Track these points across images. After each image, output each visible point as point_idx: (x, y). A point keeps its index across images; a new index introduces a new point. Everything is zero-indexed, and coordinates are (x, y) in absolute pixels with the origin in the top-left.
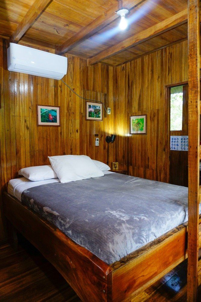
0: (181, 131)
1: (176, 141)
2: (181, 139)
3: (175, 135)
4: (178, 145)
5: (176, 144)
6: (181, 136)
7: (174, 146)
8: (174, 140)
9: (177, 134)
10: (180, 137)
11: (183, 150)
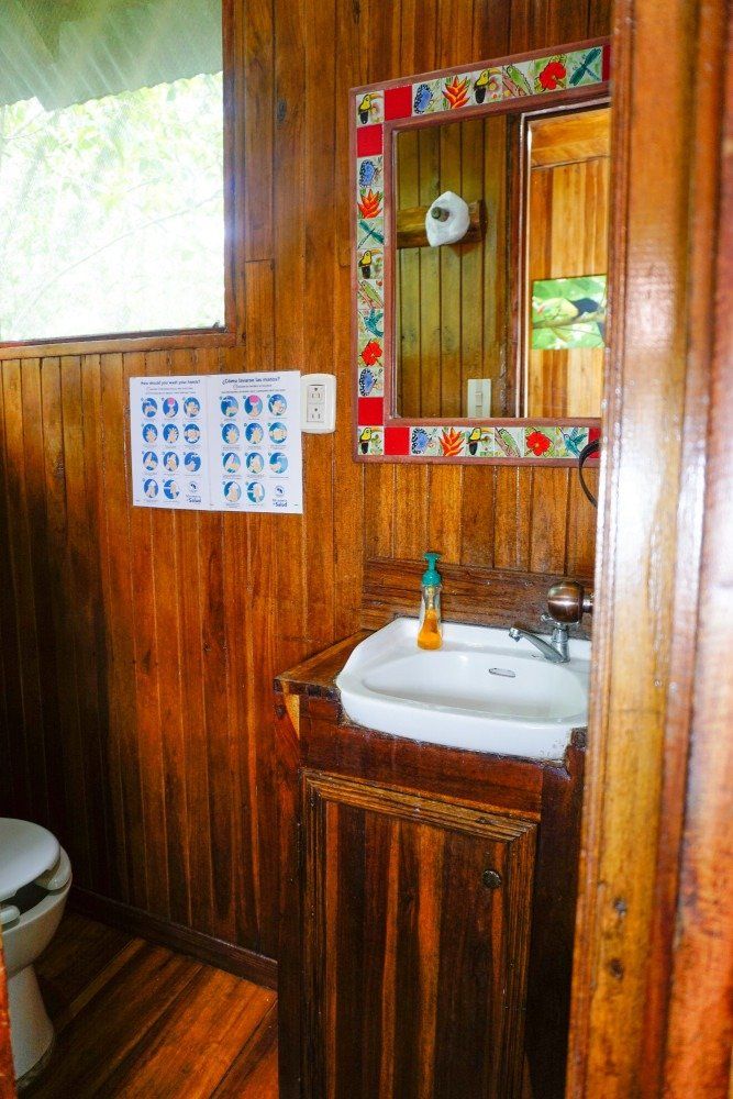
0: (221, 330)
1: (181, 420)
2: (225, 406)
3: (174, 371)
4: (193, 460)
5: (181, 447)
6: (222, 371)
7: (160, 474)
8: (160, 420)
9: (181, 357)
10: (210, 387)
11: (245, 505)
